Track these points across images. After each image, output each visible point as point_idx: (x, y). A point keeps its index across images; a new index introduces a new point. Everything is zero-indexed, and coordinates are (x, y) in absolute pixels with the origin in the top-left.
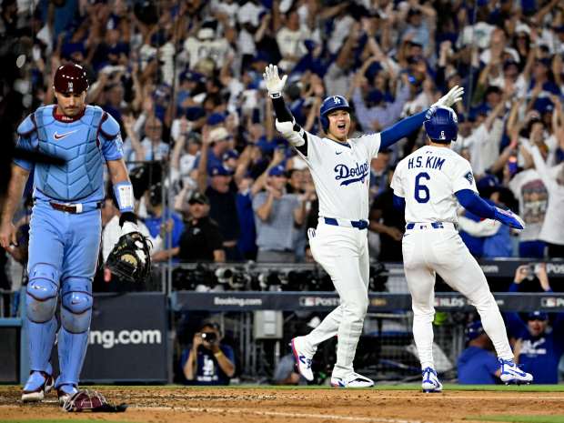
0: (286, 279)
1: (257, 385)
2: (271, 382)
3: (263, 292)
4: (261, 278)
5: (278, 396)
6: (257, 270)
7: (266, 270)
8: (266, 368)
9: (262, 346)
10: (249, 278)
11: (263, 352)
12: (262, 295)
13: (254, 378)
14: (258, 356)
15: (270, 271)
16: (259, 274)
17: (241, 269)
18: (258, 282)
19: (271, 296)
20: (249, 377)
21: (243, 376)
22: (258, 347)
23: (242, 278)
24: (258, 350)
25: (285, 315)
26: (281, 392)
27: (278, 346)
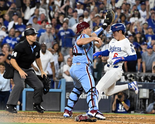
0: (150, 78)
1: (140, 114)
3: (143, 82)
4: (142, 78)
5: (147, 118)
6: (141, 75)
7: (144, 75)
8: (143, 108)
9: (142, 101)
10: (138, 78)
11: (142, 103)
13: (139, 111)
14: (140, 104)
15: (145, 75)
16: (141, 76)
17: (136, 75)
19: (145, 84)
20: (137, 111)
21: (135, 111)
22: (141, 101)
23: (136, 77)
24: (141, 102)
25: (150, 90)
26: (148, 116)
27: (147, 101)
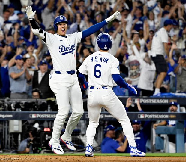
0: (23, 106)
1: (10, 154)
2: (17, 152)
3: (13, 112)
4: (12, 105)
5: (20, 158)
6: (10, 102)
7: (14, 101)
8: (14, 146)
9: (13, 136)
10: (7, 105)
11: (13, 139)
12: (13, 113)
13: (9, 150)
14: (11, 141)
15: (16, 102)
16: (11, 103)
17: (3, 101)
18: (11, 107)
19: (17, 113)
20: (7, 150)
21: (4, 149)
22: (11, 136)
23: (4, 105)
24: (11, 138)
25: (23, 122)
26: (21, 156)
27: (20, 136)
